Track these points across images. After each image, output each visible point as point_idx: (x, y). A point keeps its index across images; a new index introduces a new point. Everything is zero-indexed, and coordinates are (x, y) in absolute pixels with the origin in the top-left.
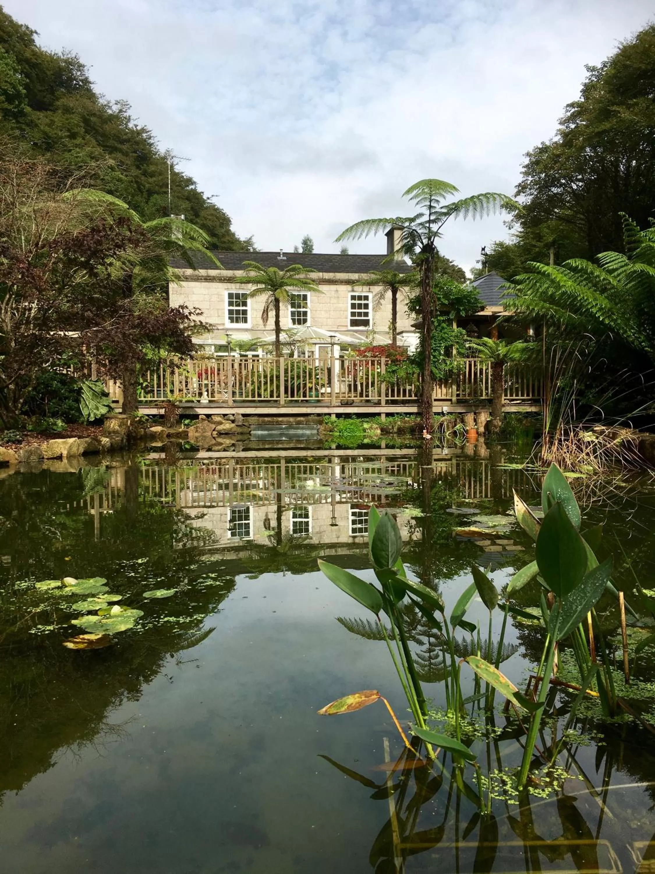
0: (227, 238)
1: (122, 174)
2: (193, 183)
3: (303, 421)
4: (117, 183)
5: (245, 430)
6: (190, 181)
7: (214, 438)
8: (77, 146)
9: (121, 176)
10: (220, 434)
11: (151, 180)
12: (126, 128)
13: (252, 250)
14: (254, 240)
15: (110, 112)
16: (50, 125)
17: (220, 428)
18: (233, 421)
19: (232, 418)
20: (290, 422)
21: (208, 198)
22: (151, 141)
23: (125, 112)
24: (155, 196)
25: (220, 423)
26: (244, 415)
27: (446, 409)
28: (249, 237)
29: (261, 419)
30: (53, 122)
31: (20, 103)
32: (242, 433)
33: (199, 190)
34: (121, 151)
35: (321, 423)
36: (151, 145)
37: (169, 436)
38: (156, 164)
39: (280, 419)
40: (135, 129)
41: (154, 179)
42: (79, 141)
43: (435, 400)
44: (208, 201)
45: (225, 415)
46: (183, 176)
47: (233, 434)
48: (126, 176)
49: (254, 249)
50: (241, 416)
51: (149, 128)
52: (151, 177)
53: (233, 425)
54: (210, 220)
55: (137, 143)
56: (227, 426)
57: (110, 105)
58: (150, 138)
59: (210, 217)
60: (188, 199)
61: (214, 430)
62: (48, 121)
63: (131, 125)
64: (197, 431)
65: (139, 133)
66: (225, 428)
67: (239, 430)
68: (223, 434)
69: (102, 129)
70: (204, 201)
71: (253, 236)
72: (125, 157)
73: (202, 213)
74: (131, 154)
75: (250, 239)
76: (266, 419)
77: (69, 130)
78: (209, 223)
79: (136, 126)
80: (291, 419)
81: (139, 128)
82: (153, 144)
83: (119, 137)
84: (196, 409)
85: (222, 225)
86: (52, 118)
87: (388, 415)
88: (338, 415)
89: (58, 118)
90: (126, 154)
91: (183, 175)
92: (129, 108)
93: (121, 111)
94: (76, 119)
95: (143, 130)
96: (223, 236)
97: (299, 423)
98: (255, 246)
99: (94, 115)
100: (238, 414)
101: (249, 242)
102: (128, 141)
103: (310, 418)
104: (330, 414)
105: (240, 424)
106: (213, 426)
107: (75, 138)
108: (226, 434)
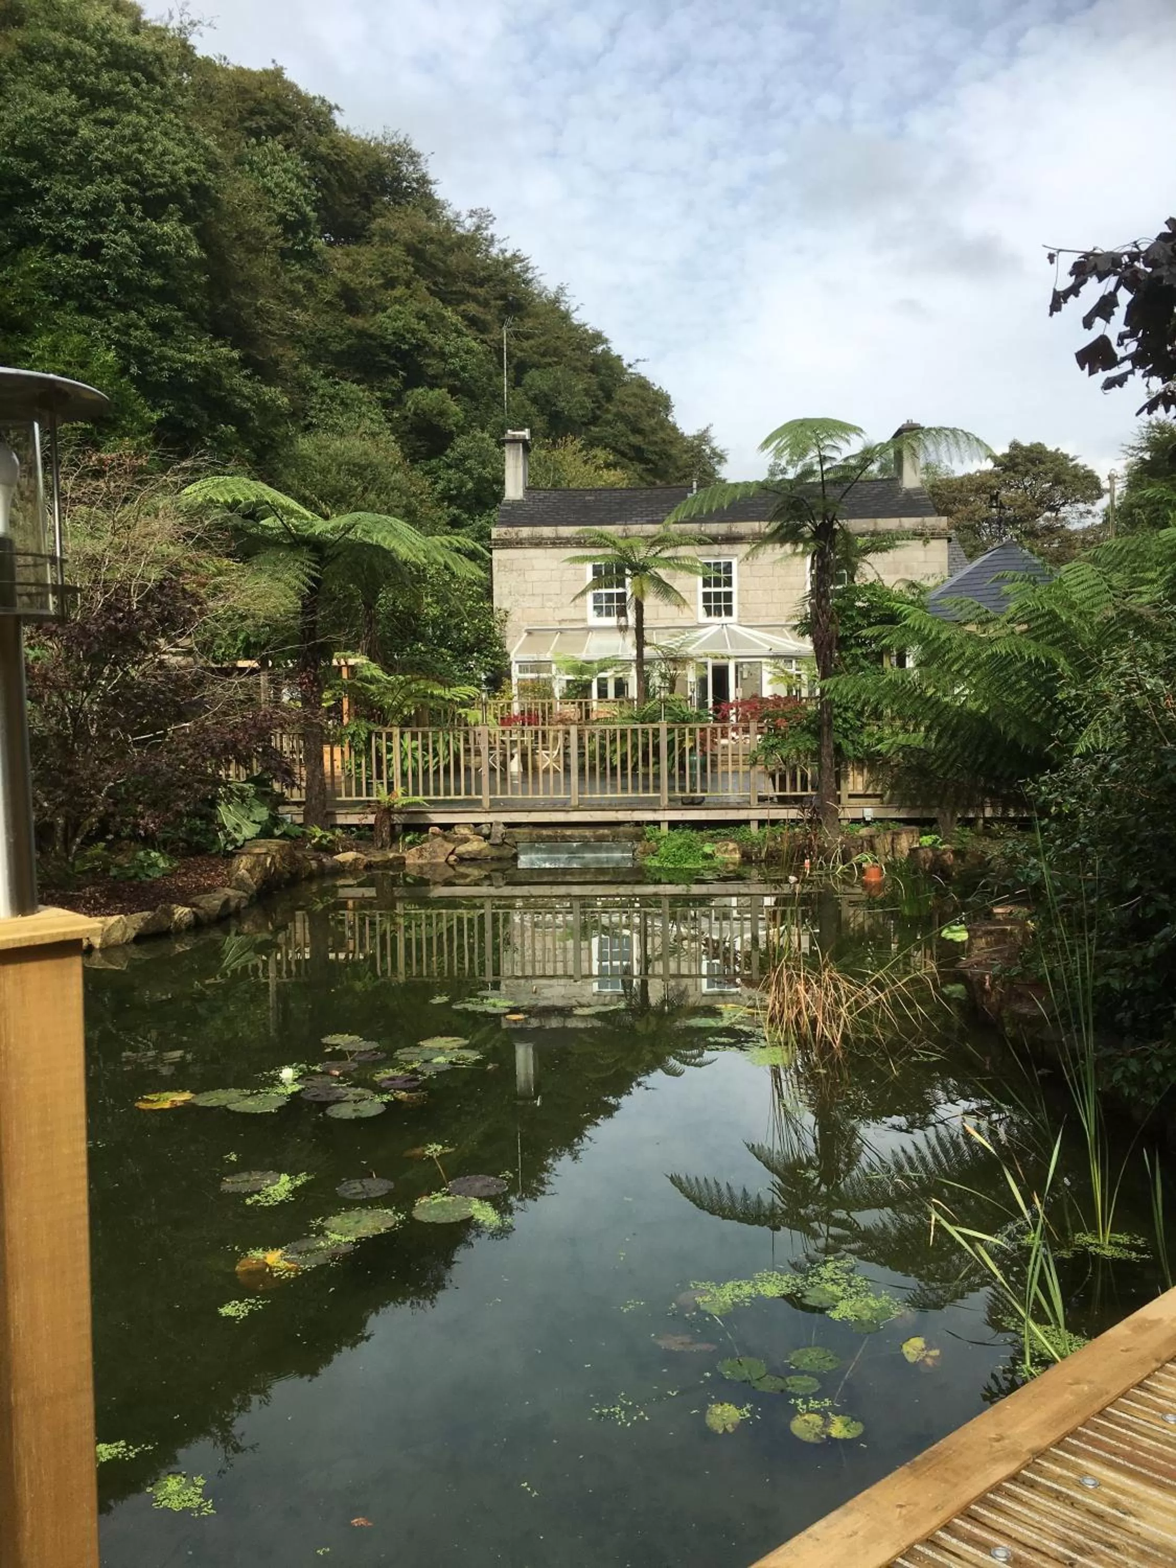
0: (661, 435)
1: (475, 339)
2: (606, 341)
3: (608, 836)
4: (464, 356)
5: (507, 852)
6: (598, 338)
7: (452, 866)
8: (397, 300)
9: (473, 344)
10: (461, 860)
11: (526, 344)
12: (487, 256)
13: (708, 451)
14: (712, 433)
15: (460, 230)
16: (349, 269)
17: (462, 849)
18: (487, 837)
19: (485, 831)
20: (586, 837)
21: (630, 366)
22: (529, 276)
23: (486, 228)
24: (533, 373)
25: (466, 840)
26: (509, 825)
27: (869, 814)
28: (703, 427)
29: (536, 831)
30: (357, 264)
31: (307, 234)
32: (499, 859)
33: (615, 352)
34: (475, 298)
35: (638, 838)
36: (527, 282)
37: (369, 866)
38: (537, 316)
39: (568, 832)
40: (501, 258)
41: (532, 342)
42: (399, 291)
43: (851, 796)
44: (630, 370)
45: (477, 825)
46: (586, 331)
47: (485, 860)
48: (483, 342)
49: (713, 450)
50: (501, 827)
51: (524, 253)
52: (527, 338)
53: (484, 845)
54: (630, 405)
55: (504, 282)
56: (475, 846)
57: (461, 219)
58: (526, 271)
59: (631, 400)
60: (593, 370)
61: (452, 853)
62: (349, 261)
63: (494, 251)
64: (421, 856)
65: (507, 264)
66: (470, 849)
67: (495, 852)
68: (466, 860)
69: (444, 262)
70: (623, 371)
71: (711, 425)
72: (481, 309)
73: (619, 394)
74: (493, 302)
75: (706, 431)
76: (545, 832)
77: (384, 274)
78: (629, 411)
79: (503, 251)
80: (588, 832)
81: (508, 255)
82: (531, 280)
83: (473, 275)
84: (430, 816)
85: (652, 413)
86: (356, 256)
87: (762, 823)
88: (673, 825)
89: (366, 255)
90: (485, 304)
91: (588, 327)
92: (491, 222)
93: (478, 228)
94: (397, 251)
95: (516, 258)
96: (654, 431)
97: (600, 839)
98: (715, 444)
99: (432, 240)
100: (498, 824)
101: (703, 437)
102: (488, 279)
103: (621, 829)
104: (657, 823)
105: (498, 841)
106: (451, 847)
107: (393, 288)
108: (473, 859)
